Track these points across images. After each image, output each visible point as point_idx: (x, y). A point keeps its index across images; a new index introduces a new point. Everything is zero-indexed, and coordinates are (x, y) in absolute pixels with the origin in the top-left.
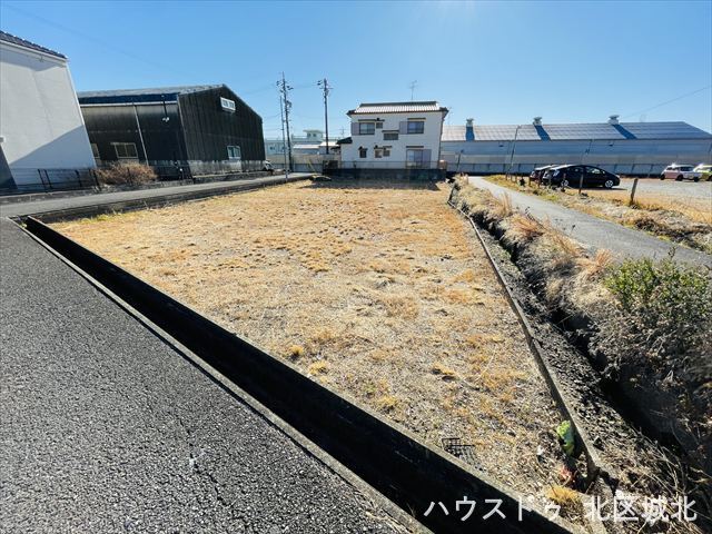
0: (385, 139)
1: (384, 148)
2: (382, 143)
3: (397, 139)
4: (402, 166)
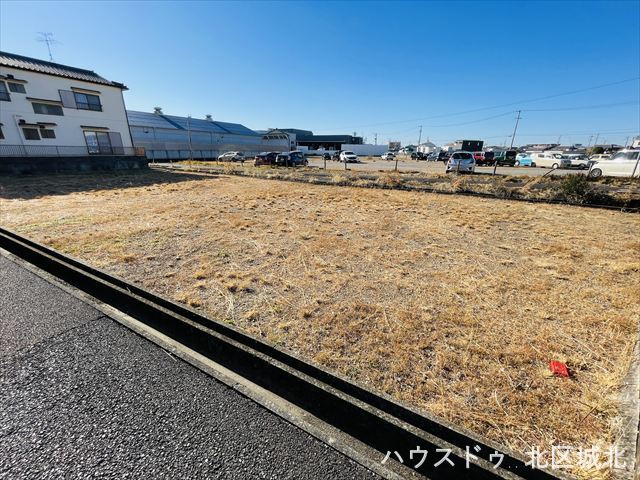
0: (38, 112)
2: (32, 117)
3: (61, 114)
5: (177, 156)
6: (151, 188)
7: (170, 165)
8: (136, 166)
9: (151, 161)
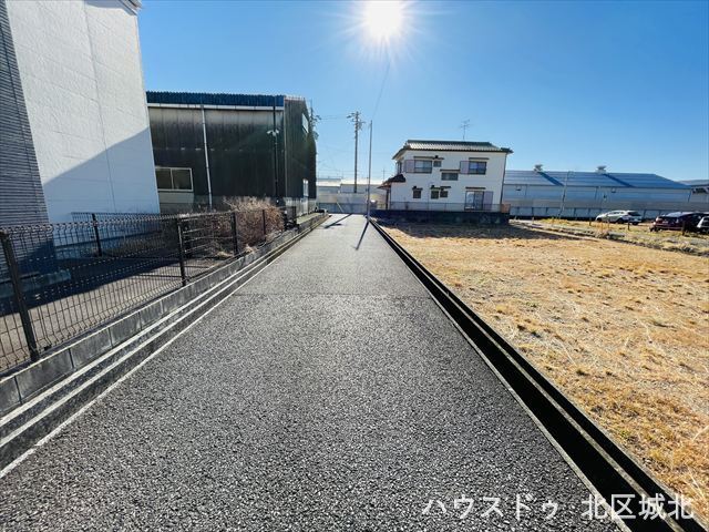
0: (443, 179)
1: (442, 188)
2: (439, 183)
3: (456, 179)
4: (462, 209)
5: (543, 214)
6: (500, 241)
7: (530, 223)
8: (498, 221)
9: (512, 218)
